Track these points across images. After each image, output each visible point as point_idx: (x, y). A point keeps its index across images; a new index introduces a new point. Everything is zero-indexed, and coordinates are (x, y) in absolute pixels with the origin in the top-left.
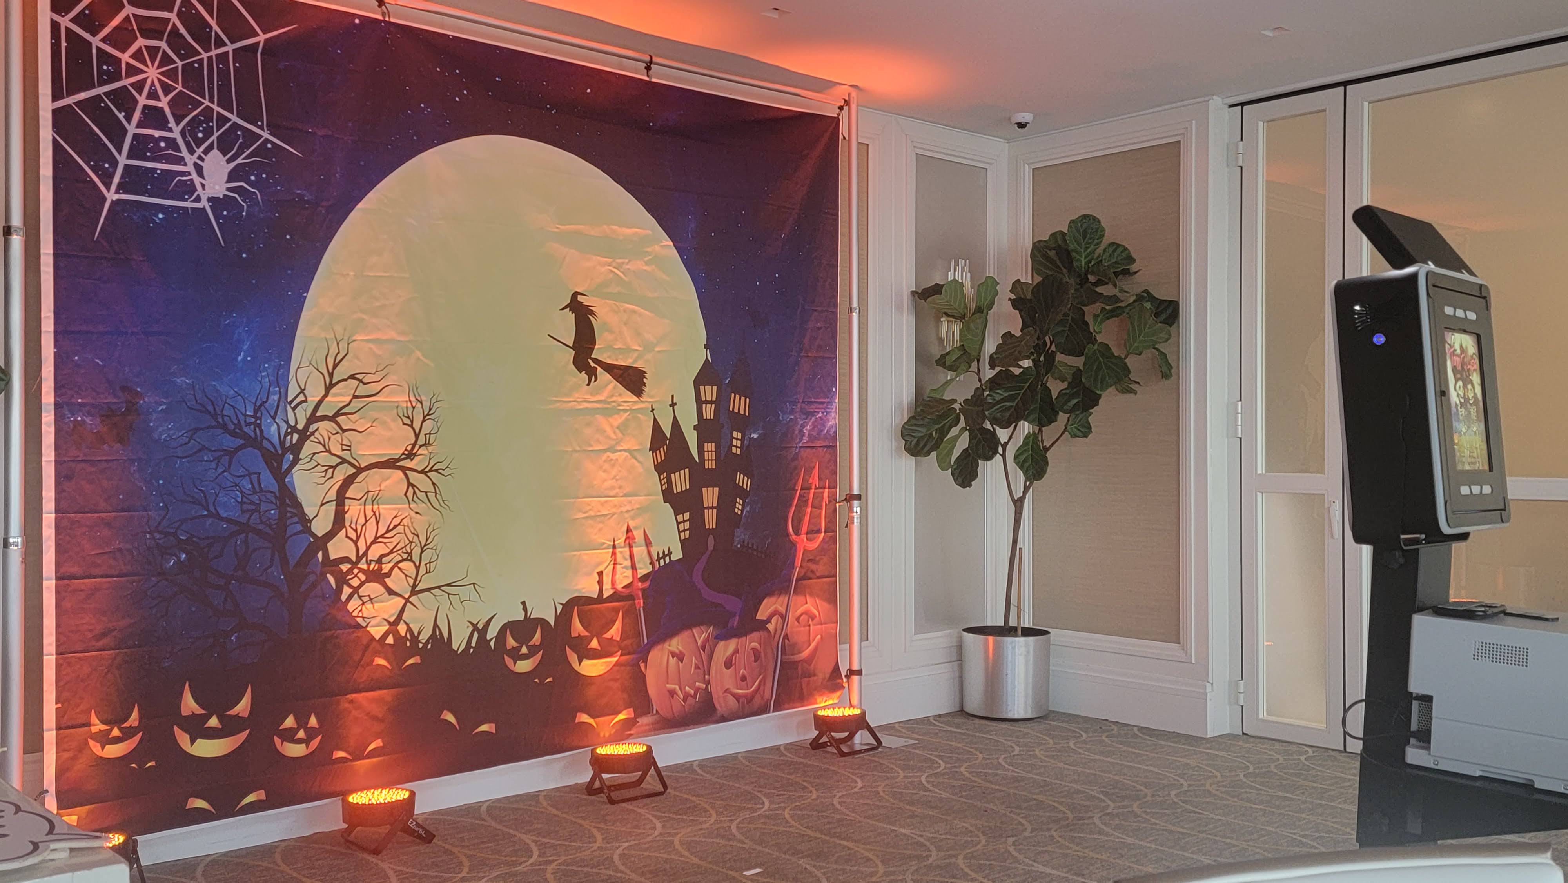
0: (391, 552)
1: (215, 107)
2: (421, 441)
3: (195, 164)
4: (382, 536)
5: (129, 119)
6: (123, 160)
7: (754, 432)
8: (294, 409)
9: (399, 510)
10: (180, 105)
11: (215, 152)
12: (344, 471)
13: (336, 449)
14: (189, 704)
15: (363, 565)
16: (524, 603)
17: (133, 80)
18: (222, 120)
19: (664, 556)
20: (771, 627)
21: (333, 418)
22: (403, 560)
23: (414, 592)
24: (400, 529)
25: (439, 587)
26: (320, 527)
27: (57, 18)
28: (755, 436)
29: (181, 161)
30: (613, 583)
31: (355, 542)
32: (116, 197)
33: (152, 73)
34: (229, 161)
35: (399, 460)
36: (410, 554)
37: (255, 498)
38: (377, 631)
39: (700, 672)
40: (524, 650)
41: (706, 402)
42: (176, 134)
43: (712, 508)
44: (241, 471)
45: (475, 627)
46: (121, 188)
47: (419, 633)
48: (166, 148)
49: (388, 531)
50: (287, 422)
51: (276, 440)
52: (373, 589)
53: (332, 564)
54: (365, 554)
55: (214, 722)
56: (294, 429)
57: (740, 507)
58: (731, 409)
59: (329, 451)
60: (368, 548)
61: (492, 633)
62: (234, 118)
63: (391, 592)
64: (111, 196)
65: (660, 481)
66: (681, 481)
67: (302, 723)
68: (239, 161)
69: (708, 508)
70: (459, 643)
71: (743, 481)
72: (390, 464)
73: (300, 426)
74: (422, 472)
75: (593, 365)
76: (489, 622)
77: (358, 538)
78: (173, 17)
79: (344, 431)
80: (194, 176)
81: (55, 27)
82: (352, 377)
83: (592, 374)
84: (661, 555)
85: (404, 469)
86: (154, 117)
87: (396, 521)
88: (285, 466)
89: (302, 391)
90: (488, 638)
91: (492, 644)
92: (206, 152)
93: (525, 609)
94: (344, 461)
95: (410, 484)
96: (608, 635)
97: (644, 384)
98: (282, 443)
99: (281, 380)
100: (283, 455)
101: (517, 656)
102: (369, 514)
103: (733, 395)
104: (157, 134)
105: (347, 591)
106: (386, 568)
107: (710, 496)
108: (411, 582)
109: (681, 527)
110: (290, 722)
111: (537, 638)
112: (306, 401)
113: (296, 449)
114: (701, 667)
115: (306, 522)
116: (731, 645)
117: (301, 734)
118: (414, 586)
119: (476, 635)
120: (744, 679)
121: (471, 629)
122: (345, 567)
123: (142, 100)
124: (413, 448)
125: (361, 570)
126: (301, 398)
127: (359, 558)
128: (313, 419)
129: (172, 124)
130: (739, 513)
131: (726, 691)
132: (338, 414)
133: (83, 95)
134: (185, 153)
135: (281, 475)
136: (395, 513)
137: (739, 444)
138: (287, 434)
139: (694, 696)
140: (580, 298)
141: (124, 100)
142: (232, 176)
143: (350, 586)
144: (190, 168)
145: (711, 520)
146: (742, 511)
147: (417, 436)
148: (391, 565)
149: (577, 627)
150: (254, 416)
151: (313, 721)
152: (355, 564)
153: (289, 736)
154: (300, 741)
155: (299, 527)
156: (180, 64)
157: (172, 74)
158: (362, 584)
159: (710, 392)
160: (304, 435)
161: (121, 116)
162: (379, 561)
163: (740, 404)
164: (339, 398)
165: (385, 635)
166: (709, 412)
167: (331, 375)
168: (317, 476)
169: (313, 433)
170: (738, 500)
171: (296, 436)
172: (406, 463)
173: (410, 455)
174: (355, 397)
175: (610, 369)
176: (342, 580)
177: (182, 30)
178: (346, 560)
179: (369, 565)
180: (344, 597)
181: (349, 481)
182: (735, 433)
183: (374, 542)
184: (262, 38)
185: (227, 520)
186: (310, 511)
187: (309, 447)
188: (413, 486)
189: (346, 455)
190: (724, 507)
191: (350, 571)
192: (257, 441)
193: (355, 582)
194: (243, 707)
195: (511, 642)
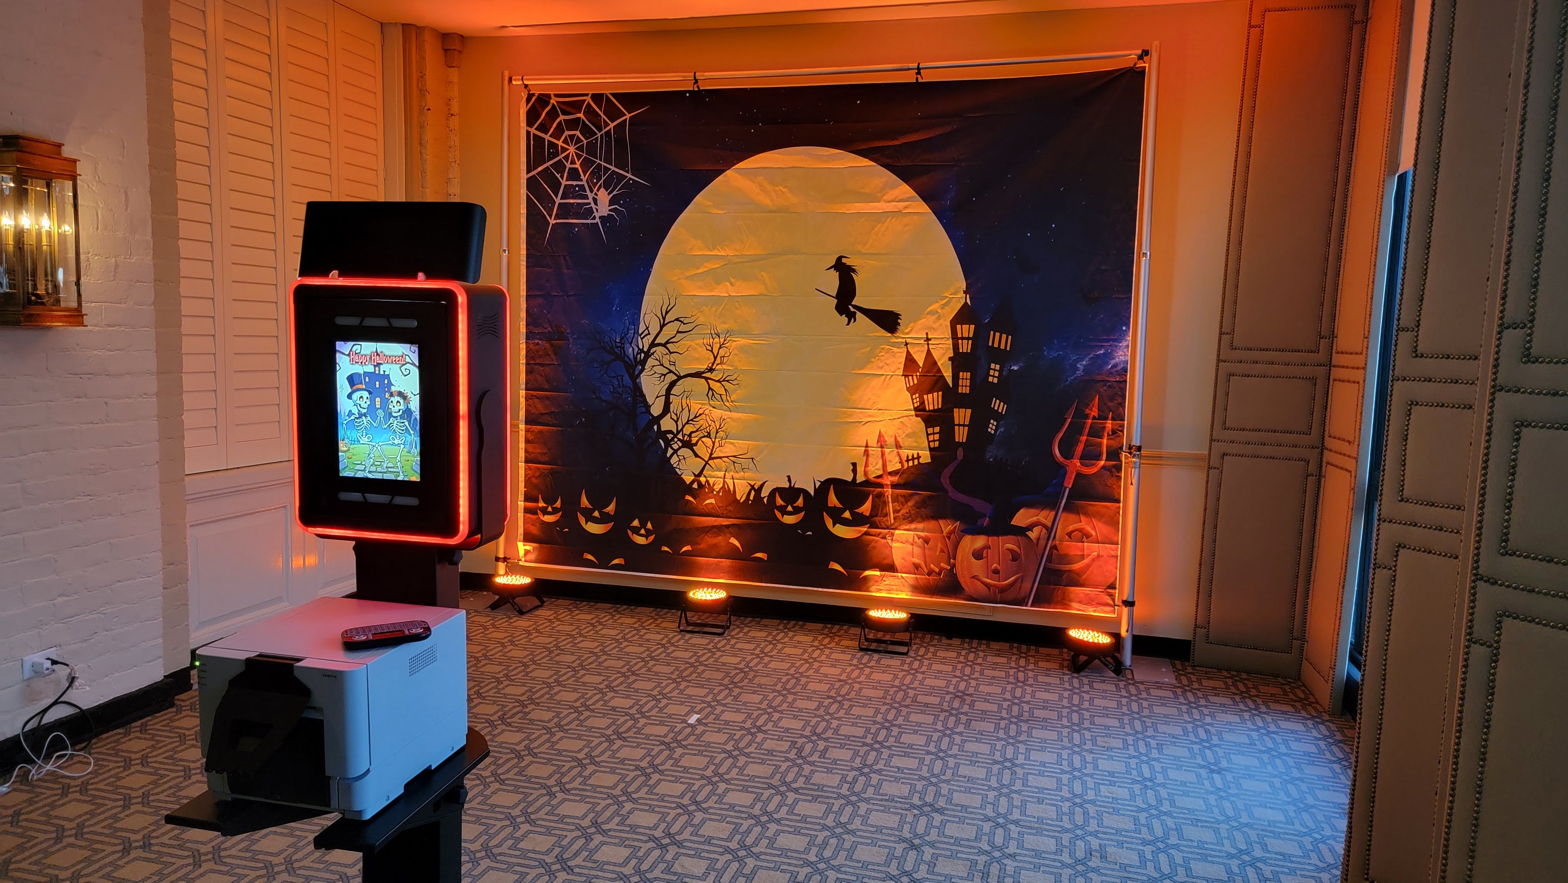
0: (697, 431)
1: (602, 163)
2: (718, 360)
3: (594, 198)
4: (692, 420)
5: (562, 177)
6: (558, 201)
7: (1014, 365)
8: (642, 339)
9: (703, 404)
10: (586, 164)
11: (602, 189)
12: (671, 377)
13: (667, 364)
14: (585, 502)
15: (680, 436)
16: (789, 477)
17: (564, 155)
18: (607, 169)
19: (913, 459)
20: (1033, 535)
21: (664, 345)
22: (704, 436)
23: (711, 458)
24: (703, 416)
25: (727, 457)
26: (656, 410)
27: (529, 129)
28: (1015, 368)
29: (586, 197)
30: (866, 473)
31: (676, 422)
32: (554, 222)
33: (572, 150)
34: (609, 194)
35: (704, 372)
36: (709, 433)
37: (620, 390)
38: (688, 478)
39: (945, 555)
40: (790, 508)
41: (963, 338)
42: (584, 183)
43: (964, 425)
44: (613, 374)
45: (752, 487)
46: (557, 217)
47: (714, 485)
48: (579, 191)
49: (695, 417)
50: (638, 346)
51: (631, 357)
52: (685, 452)
53: (663, 434)
54: (682, 430)
55: (596, 514)
56: (642, 351)
57: (994, 428)
58: (990, 344)
59: (662, 365)
60: (683, 426)
61: (765, 493)
62: (613, 168)
63: (696, 455)
64: (552, 221)
65: (913, 400)
66: (933, 401)
67: (643, 525)
68: (614, 193)
69: (959, 425)
70: (741, 496)
71: (999, 406)
72: (698, 375)
73: (645, 349)
74: (719, 381)
75: (852, 309)
76: (762, 485)
77: (678, 419)
78: (581, 115)
79: (671, 353)
80: (593, 205)
81: (528, 133)
82: (677, 320)
83: (851, 316)
84: (910, 458)
85: (707, 379)
86: (574, 174)
87: (701, 411)
88: (637, 373)
89: (647, 328)
90: (762, 496)
91: (765, 500)
92: (598, 190)
93: (790, 481)
94: (671, 371)
95: (710, 388)
96: (860, 510)
97: (899, 324)
98: (635, 358)
99: (636, 322)
100: (636, 366)
101: (784, 512)
102: (684, 405)
103: (992, 332)
104: (574, 183)
105: (670, 451)
106: (694, 440)
107: (962, 416)
108: (710, 451)
109: (931, 438)
110: (636, 523)
111: (800, 502)
112: (649, 334)
113: (643, 363)
114: (946, 551)
115: (648, 407)
116: (980, 541)
117: (643, 531)
118: (711, 454)
119: (753, 493)
120: (996, 572)
121: (749, 487)
122: (670, 436)
123: (568, 165)
124: (713, 365)
125: (679, 440)
126: (646, 332)
127: (678, 432)
128: (653, 345)
129: (582, 177)
130: (993, 432)
131: (974, 577)
132: (667, 342)
133: (540, 169)
134: (588, 193)
135: (635, 378)
136: (700, 406)
137: (997, 374)
138: (638, 354)
139: (939, 574)
140: (844, 260)
141: (560, 167)
142: (611, 202)
143: (672, 448)
144: (591, 200)
145: (961, 435)
146: (996, 431)
147: (715, 358)
148: (697, 439)
149: (833, 500)
150: (620, 342)
151: (649, 526)
152: (675, 436)
153: (636, 531)
154: (642, 535)
155: (644, 410)
156: (585, 142)
157: (580, 149)
158: (680, 448)
159: (967, 330)
160: (648, 355)
161: (558, 176)
162: (690, 435)
163: (1000, 340)
164: (669, 331)
165: (692, 482)
166: (965, 347)
167: (664, 319)
168: (655, 379)
169: (653, 354)
170: (992, 421)
171: (643, 355)
172: (708, 375)
173: (711, 370)
174: (678, 332)
175: (869, 313)
176: (668, 443)
177: (587, 123)
178: (671, 432)
179: (683, 437)
180: (668, 455)
181: (673, 384)
182: (993, 366)
183: (687, 423)
184: (628, 116)
185: (605, 401)
186: (650, 400)
187: (650, 362)
188: (712, 390)
189: (672, 368)
190: (977, 426)
191: (673, 439)
192: (621, 357)
193: (675, 447)
194: (611, 508)
195: (779, 502)
